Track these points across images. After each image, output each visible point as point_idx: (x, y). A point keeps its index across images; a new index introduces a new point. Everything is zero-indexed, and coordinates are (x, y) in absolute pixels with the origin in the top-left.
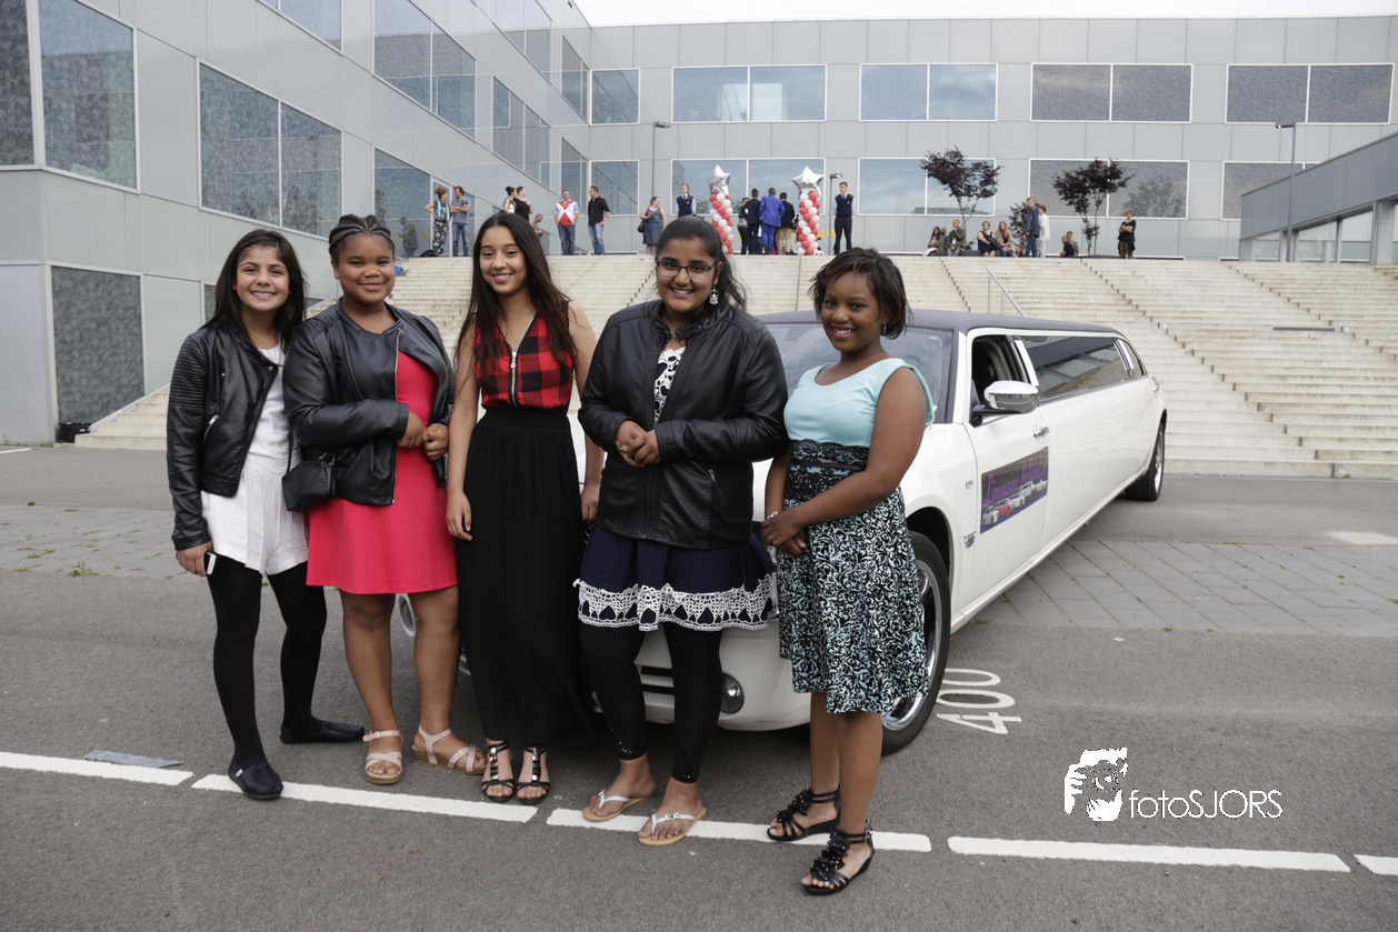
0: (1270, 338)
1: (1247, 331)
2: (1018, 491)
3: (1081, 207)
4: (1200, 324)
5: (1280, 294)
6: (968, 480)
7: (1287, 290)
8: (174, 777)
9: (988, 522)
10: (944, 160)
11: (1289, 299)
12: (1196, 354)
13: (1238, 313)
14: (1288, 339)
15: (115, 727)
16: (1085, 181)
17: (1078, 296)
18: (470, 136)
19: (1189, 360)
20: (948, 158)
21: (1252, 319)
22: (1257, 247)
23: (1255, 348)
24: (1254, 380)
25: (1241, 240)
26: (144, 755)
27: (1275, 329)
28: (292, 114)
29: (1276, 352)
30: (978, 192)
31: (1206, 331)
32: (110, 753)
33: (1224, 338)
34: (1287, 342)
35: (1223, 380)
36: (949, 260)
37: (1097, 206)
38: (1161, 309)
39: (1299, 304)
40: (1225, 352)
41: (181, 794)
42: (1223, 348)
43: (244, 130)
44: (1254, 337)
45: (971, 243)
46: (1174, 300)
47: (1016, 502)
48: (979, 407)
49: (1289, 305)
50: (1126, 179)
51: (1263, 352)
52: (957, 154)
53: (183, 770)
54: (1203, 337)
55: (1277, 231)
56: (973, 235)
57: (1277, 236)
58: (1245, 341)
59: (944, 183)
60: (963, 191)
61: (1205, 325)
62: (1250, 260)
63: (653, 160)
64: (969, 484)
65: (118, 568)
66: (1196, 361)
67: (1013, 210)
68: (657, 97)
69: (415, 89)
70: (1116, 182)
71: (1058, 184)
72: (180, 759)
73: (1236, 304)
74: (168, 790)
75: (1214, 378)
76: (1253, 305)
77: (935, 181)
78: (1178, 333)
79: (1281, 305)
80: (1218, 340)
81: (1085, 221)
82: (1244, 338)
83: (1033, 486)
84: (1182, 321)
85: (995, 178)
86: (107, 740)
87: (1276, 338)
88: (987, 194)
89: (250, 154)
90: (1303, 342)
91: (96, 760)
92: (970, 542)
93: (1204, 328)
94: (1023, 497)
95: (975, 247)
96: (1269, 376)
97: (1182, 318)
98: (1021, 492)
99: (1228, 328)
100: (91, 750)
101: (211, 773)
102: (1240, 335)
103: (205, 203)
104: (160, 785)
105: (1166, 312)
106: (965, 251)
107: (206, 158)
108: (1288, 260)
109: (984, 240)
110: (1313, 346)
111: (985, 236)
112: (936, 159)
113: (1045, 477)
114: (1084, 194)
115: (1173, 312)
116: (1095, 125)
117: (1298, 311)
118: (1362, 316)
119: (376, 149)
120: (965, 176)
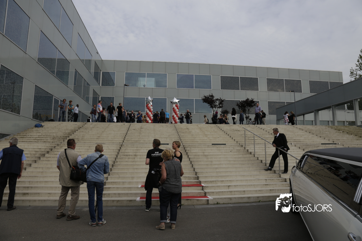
13: (308, 139)
16: (245, 104)
18: (67, 85)
20: (209, 97)
21: (314, 141)
22: (280, 121)
25: (277, 120)
27: (322, 144)
30: (218, 107)
37: (249, 111)
52: (212, 96)
59: (208, 104)
60: (214, 106)
69: (51, 69)
70: (253, 104)
71: (238, 105)
73: (305, 137)
77: (205, 104)
88: (220, 107)
116: (236, 91)
118: (339, 140)
119: (36, 85)
120: (214, 102)
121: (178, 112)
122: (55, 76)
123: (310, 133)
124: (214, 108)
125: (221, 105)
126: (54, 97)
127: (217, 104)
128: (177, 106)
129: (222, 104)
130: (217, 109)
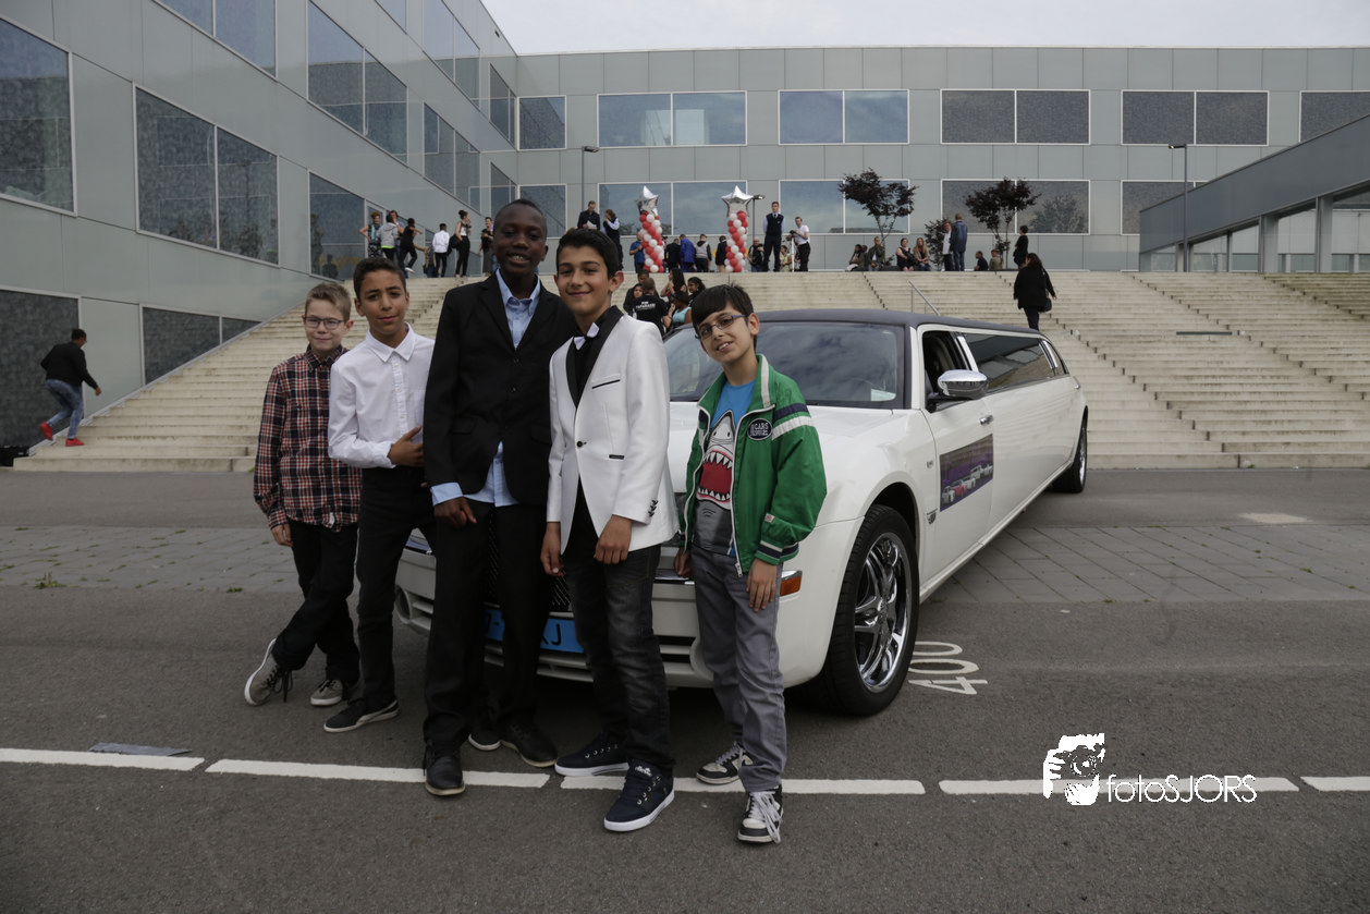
0: (1174, 342)
1: (1153, 336)
2: (969, 474)
3: (993, 224)
4: (1110, 330)
5: (1180, 301)
6: (929, 460)
7: (1187, 298)
8: (187, 764)
9: (946, 501)
10: (860, 182)
11: (1189, 306)
12: (1107, 358)
13: (1143, 319)
14: (1191, 342)
15: (115, 722)
16: (994, 199)
17: (994, 306)
18: (402, 162)
19: (1102, 364)
20: (864, 180)
21: (1156, 325)
22: (1155, 259)
23: (1161, 352)
24: (1162, 381)
25: (1141, 254)
26: (151, 745)
27: (1178, 333)
28: (227, 139)
29: (1180, 355)
30: (896, 211)
31: (1116, 336)
32: (116, 745)
33: (1132, 342)
34: (1189, 345)
35: (1134, 381)
36: (872, 275)
37: (1008, 222)
38: (1072, 317)
39: (1198, 311)
40: (1134, 356)
41: (196, 778)
42: (1131, 352)
43: (181, 155)
44: (1160, 341)
45: (891, 259)
46: (1084, 309)
47: (967, 484)
48: (933, 395)
49: (1189, 311)
50: (1034, 198)
51: (1169, 355)
52: (873, 175)
53: (193, 757)
54: (1113, 342)
55: (1173, 244)
56: (892, 251)
57: (1173, 249)
58: (1151, 345)
59: (862, 203)
60: (881, 210)
61: (1115, 331)
62: (1149, 270)
63: (583, 184)
64: (931, 463)
65: (84, 580)
66: (1108, 364)
67: (927, 227)
68: (582, 122)
69: (349, 116)
70: (1025, 200)
71: (970, 202)
72: (188, 747)
73: (1142, 311)
74: (183, 775)
75: (1125, 379)
76: (1159, 311)
77: (853, 202)
78: (1090, 339)
79: (1182, 311)
80: (1127, 345)
81: (997, 237)
82: (1150, 342)
83: (982, 470)
84: (1091, 328)
85: (911, 198)
86: (110, 734)
87: (1180, 342)
88: (903, 213)
89: (187, 177)
90: (1204, 345)
91: (103, 752)
92: (932, 518)
93: (1113, 334)
94: (973, 480)
95: (894, 263)
96: (1176, 377)
97: (1092, 325)
98: (972, 475)
99: (1135, 333)
100: (96, 742)
101: (222, 758)
102: (1147, 340)
103: (143, 226)
104: (173, 771)
105: (1078, 319)
106: (885, 266)
107: (143, 182)
108: (1185, 270)
109: (902, 255)
110: (1214, 348)
111: (904, 252)
112: (852, 181)
113: (991, 464)
114: (995, 211)
115: (1085, 319)
116: (1001, 147)
117: (1198, 317)
118: (1255, 320)
119: (311, 174)
120: (882, 196)
121: (744, 237)
122: (364, 136)
123: (1172, 297)
124: (882, 218)
125: (905, 206)
126: (366, 204)
127: (893, 202)
128: (741, 217)
129: (911, 203)
130: (891, 218)
